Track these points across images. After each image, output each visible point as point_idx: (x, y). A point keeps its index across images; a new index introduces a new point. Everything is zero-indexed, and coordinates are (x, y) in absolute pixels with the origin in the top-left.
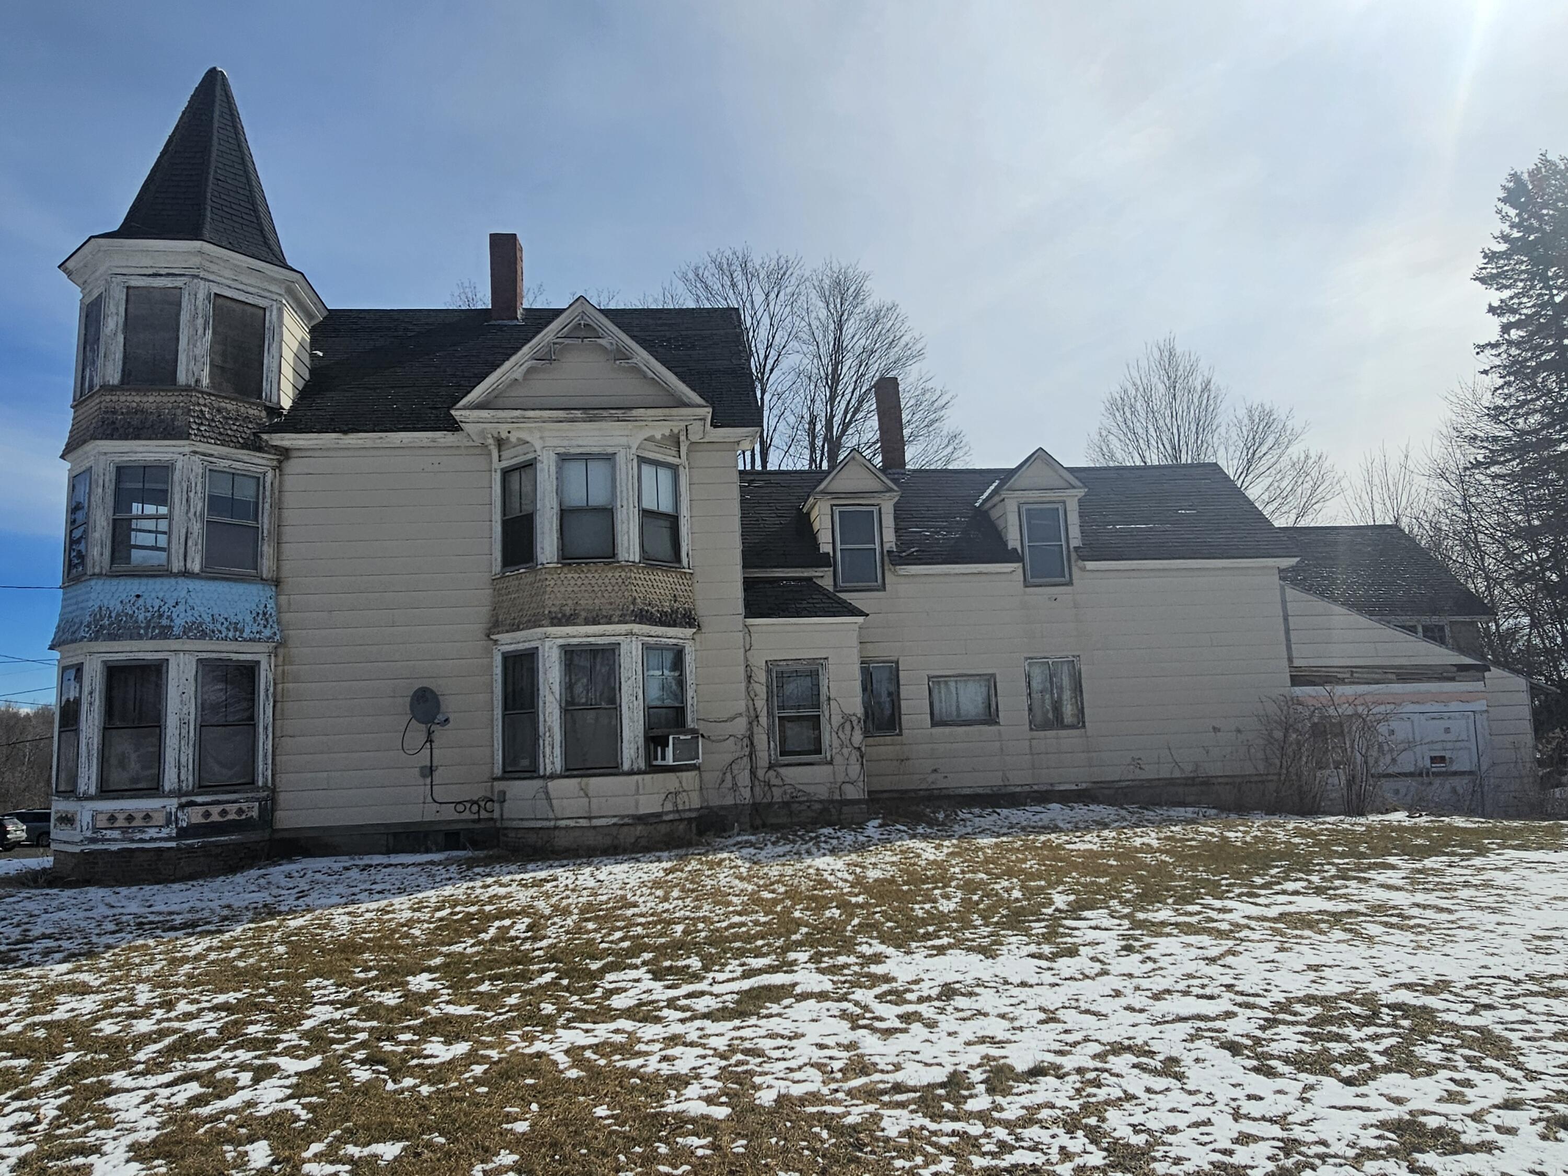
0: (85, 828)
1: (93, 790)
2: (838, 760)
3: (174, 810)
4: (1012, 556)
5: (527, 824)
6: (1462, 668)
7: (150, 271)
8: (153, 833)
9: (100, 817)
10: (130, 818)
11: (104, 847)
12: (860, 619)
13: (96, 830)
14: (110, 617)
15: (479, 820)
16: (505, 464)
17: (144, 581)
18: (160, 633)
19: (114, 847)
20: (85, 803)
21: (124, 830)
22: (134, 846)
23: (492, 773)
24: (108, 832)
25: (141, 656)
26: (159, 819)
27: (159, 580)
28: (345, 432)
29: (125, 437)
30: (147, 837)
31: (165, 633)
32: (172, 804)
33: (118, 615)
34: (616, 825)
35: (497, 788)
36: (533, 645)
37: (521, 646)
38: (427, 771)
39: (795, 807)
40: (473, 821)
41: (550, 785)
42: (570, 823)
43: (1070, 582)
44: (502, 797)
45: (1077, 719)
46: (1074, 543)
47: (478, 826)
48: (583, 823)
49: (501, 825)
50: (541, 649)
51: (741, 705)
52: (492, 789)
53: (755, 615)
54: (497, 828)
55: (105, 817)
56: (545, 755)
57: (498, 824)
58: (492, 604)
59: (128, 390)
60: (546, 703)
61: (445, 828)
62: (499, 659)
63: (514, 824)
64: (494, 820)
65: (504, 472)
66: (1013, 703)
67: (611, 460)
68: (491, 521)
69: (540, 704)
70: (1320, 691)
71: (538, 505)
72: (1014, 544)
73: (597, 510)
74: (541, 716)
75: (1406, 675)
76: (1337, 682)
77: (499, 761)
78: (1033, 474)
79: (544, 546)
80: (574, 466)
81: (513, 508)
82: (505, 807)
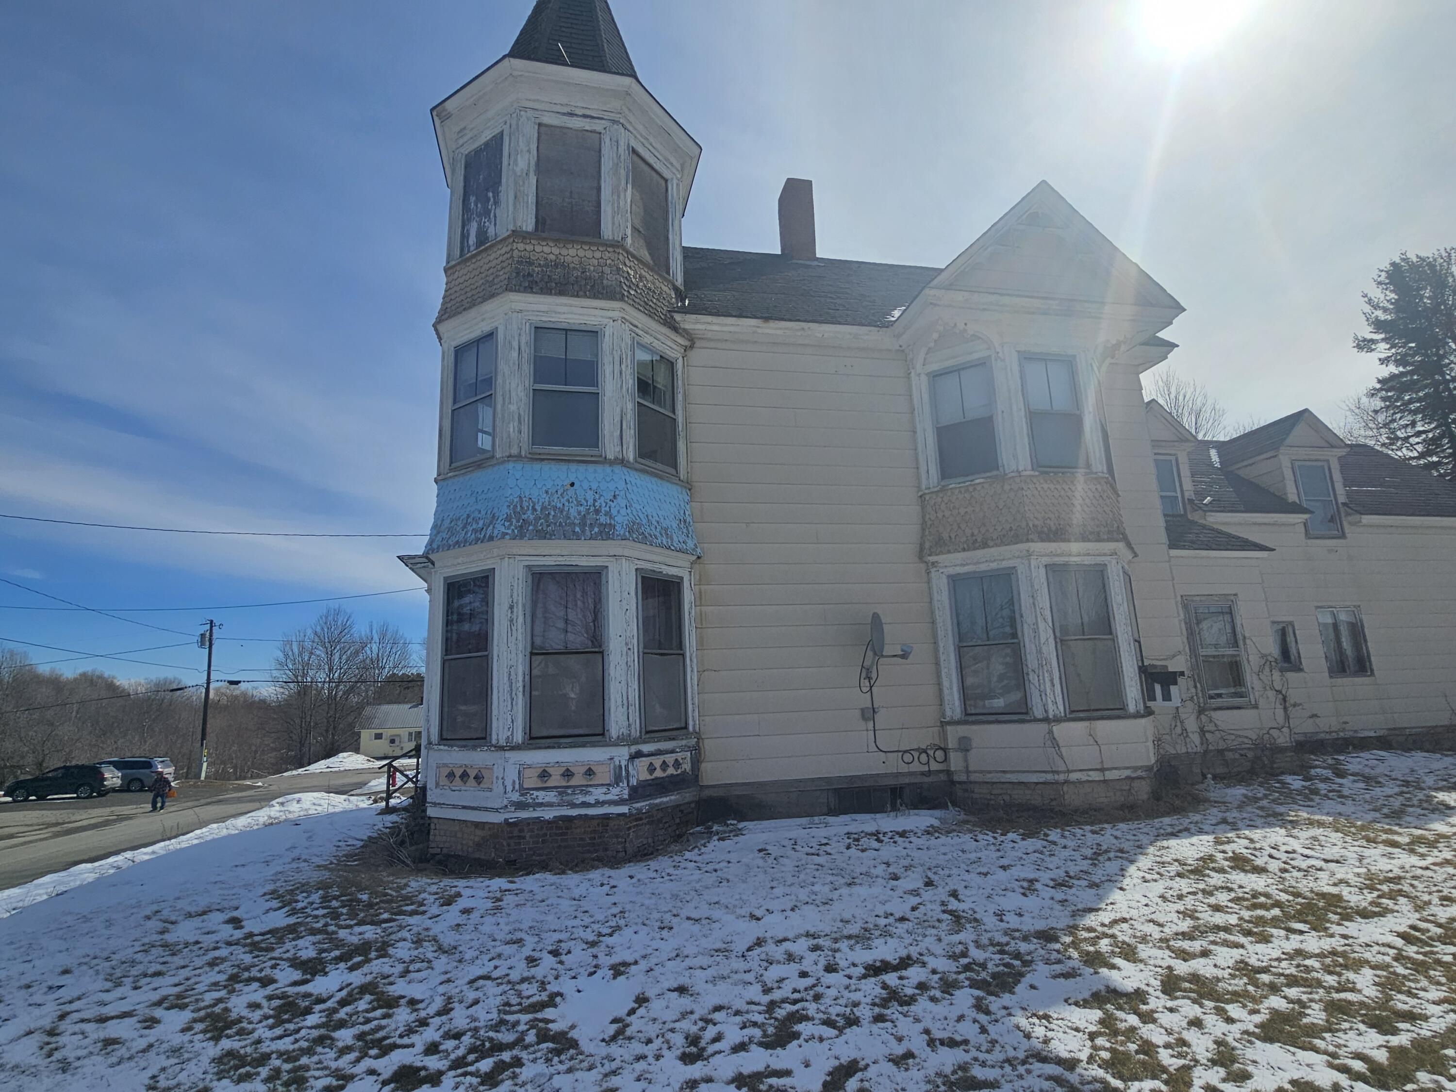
0: (509, 788)
1: (519, 737)
2: (1262, 703)
3: (623, 763)
4: (1295, 509)
5: (1012, 778)
7: (565, 109)
8: (598, 794)
9: (527, 773)
10: (568, 774)
11: (535, 814)
12: (1264, 554)
13: (524, 791)
14: (534, 509)
15: (929, 773)
16: (934, 367)
17: (573, 467)
18: (601, 532)
19: (548, 814)
20: (508, 754)
21: (562, 791)
22: (574, 812)
23: (944, 713)
24: (541, 794)
25: (574, 561)
26: (604, 775)
27: (591, 468)
29: (546, 291)
30: (591, 799)
31: (606, 532)
32: (622, 754)
33: (543, 508)
34: (1128, 778)
35: (954, 733)
36: (1005, 564)
37: (983, 567)
38: (869, 714)
39: (1229, 755)
40: (923, 774)
41: (1059, 730)
42: (1082, 776)
43: (1343, 536)
44: (965, 746)
45: (1363, 666)
46: (1342, 499)
47: (926, 780)
48: (1096, 776)
49: (963, 778)
50: (1021, 570)
51: (1179, 641)
52: (944, 735)
53: (1173, 545)
54: (953, 783)
55: (535, 773)
56: (1042, 693)
57: (956, 778)
58: (924, 522)
59: (544, 239)
60: (1036, 631)
61: (892, 782)
62: (940, 584)
63: (989, 777)
64: (948, 772)
65: (935, 376)
66: (1313, 651)
67: (1070, 362)
68: (914, 432)
69: (1027, 633)
71: (1001, 407)
72: (1292, 497)
73: (1062, 414)
74: (1030, 646)
77: (953, 702)
78: (1301, 434)
79: (1016, 454)
80: (1034, 368)
81: (951, 415)
82: (972, 756)
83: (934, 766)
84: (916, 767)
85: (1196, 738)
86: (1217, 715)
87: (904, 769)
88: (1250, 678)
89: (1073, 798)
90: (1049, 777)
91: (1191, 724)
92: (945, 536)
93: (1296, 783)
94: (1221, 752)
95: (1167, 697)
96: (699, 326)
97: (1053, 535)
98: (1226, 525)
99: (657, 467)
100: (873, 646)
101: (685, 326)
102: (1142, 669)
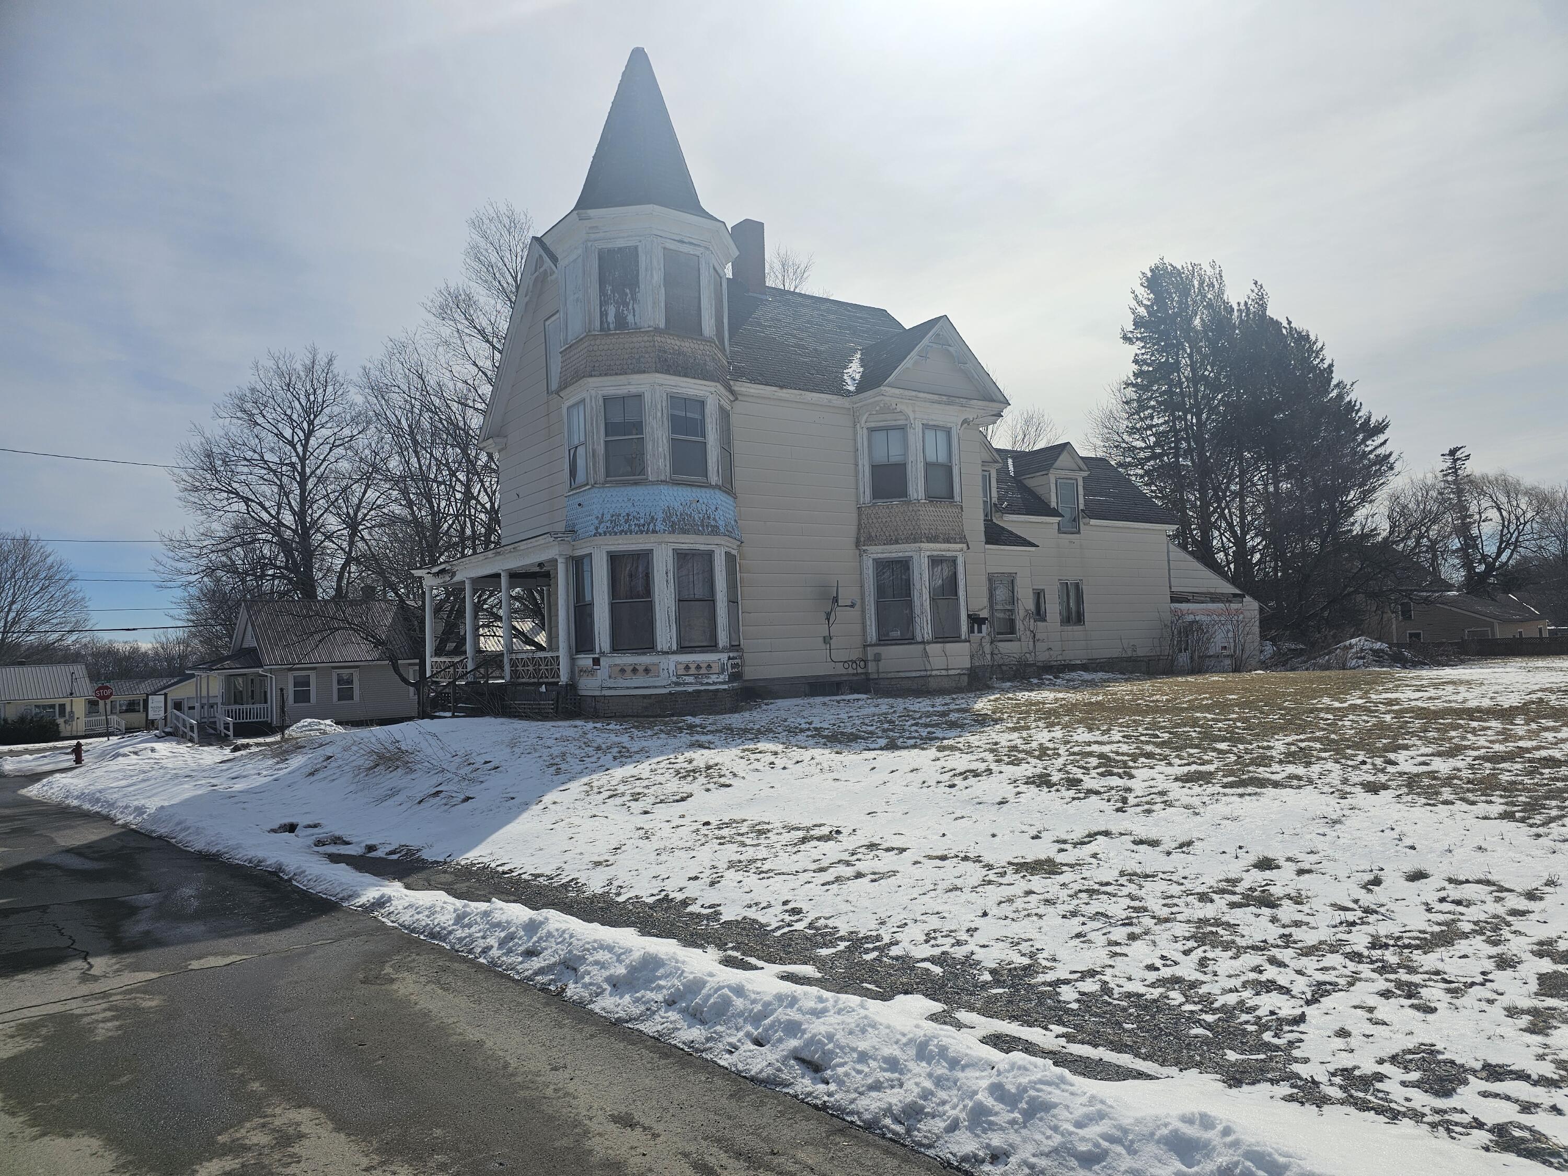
0: (670, 675)
1: (674, 647)
2: (1023, 638)
3: (725, 662)
4: (1054, 513)
5: (903, 675)
6: (1235, 595)
7: (678, 239)
8: (714, 678)
9: (679, 667)
10: (698, 667)
11: (684, 689)
12: (1033, 549)
13: (678, 676)
14: (677, 515)
15: (857, 674)
16: (873, 425)
17: (694, 489)
18: (712, 531)
19: (690, 689)
20: (670, 656)
21: (696, 676)
22: (703, 688)
23: (865, 641)
24: (686, 677)
25: (698, 547)
26: (716, 669)
27: (703, 490)
28: (781, 387)
29: (677, 373)
30: (710, 681)
31: (715, 531)
32: (724, 657)
33: (681, 514)
34: (959, 674)
35: (871, 652)
36: (907, 554)
37: (894, 555)
38: (827, 640)
39: (1004, 668)
40: (853, 675)
41: (929, 648)
42: (938, 673)
43: (1079, 532)
44: (877, 658)
45: (1079, 619)
46: (1081, 507)
47: (855, 678)
48: (944, 673)
49: (876, 677)
50: (916, 558)
51: (985, 601)
52: (865, 653)
53: (987, 543)
54: (868, 679)
55: (682, 667)
56: (922, 628)
57: (871, 677)
58: (859, 524)
59: (672, 335)
60: (921, 594)
61: (838, 679)
62: (870, 563)
63: (889, 676)
64: (866, 674)
65: (872, 430)
66: (1053, 608)
67: (948, 432)
68: (857, 465)
69: (916, 594)
70: (1184, 606)
71: (911, 458)
72: (1053, 504)
73: (942, 465)
74: (917, 602)
75: (1215, 598)
76: (1188, 601)
77: (872, 633)
78: (1063, 459)
79: (917, 488)
80: (930, 434)
81: (881, 457)
82: (881, 664)
83: (860, 670)
84: (851, 671)
85: (989, 657)
86: (1000, 644)
87: (844, 672)
88: (1019, 625)
89: (933, 684)
90: (923, 673)
91: (987, 648)
92: (873, 534)
93: (1035, 681)
94: (1000, 666)
95: (980, 631)
96: (742, 389)
97: (933, 539)
98: (1014, 522)
99: (728, 487)
100: (836, 600)
101: (736, 388)
102: (969, 616)
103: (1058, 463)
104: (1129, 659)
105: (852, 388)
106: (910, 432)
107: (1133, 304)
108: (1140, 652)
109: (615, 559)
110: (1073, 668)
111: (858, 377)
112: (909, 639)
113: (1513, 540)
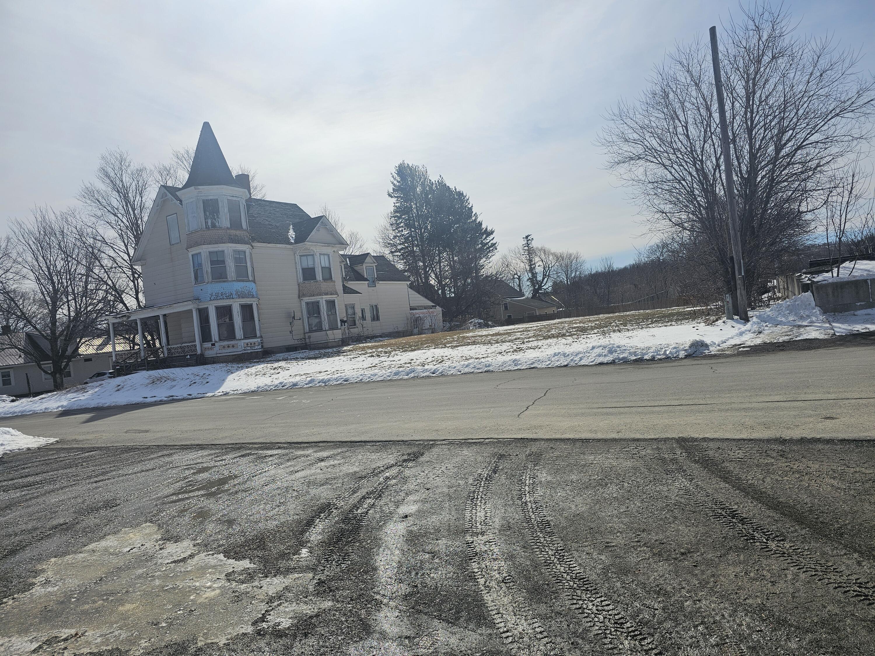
1: (242, 338)
2: (359, 327)
4: (366, 280)
5: (319, 342)
6: (433, 306)
8: (256, 347)
11: (247, 352)
12: (360, 295)
13: (245, 347)
16: (301, 254)
17: (245, 282)
19: (249, 352)
20: (241, 341)
23: (304, 331)
24: (247, 348)
26: (257, 344)
28: (269, 243)
29: (236, 243)
31: (253, 297)
32: (259, 340)
33: (241, 291)
35: (307, 335)
36: (317, 300)
37: (313, 300)
38: (291, 332)
39: (353, 337)
40: (301, 343)
41: (327, 332)
42: (331, 340)
43: (375, 287)
44: (309, 337)
45: (378, 319)
46: (376, 277)
47: (303, 346)
49: (309, 344)
50: (321, 301)
51: (345, 315)
52: (305, 336)
53: (344, 293)
54: (306, 345)
55: (246, 344)
56: (325, 325)
58: (299, 290)
59: (232, 229)
61: (295, 345)
62: (304, 304)
63: (314, 343)
64: (306, 343)
65: (301, 256)
66: (368, 315)
67: (328, 256)
68: (296, 269)
69: (322, 314)
70: (414, 311)
71: (316, 266)
72: (366, 276)
73: (327, 268)
74: (323, 317)
75: (426, 308)
76: (416, 309)
77: (307, 329)
78: (368, 259)
79: (319, 276)
80: (322, 257)
81: (305, 265)
82: (311, 340)
83: (303, 342)
85: (348, 334)
86: (351, 330)
87: (298, 343)
88: (357, 322)
89: (330, 345)
90: (326, 342)
91: (347, 331)
92: (305, 293)
94: (351, 336)
95: (345, 325)
96: (256, 245)
97: (327, 294)
98: (353, 285)
99: (254, 281)
100: (294, 318)
101: (253, 245)
102: (341, 320)
103: (366, 261)
104: (397, 332)
105: (293, 241)
106: (315, 257)
107: (392, 179)
108: (400, 329)
109: (217, 308)
110: (377, 337)
111: (294, 236)
112: (320, 329)
113: (547, 274)
